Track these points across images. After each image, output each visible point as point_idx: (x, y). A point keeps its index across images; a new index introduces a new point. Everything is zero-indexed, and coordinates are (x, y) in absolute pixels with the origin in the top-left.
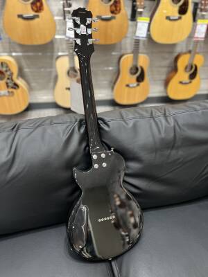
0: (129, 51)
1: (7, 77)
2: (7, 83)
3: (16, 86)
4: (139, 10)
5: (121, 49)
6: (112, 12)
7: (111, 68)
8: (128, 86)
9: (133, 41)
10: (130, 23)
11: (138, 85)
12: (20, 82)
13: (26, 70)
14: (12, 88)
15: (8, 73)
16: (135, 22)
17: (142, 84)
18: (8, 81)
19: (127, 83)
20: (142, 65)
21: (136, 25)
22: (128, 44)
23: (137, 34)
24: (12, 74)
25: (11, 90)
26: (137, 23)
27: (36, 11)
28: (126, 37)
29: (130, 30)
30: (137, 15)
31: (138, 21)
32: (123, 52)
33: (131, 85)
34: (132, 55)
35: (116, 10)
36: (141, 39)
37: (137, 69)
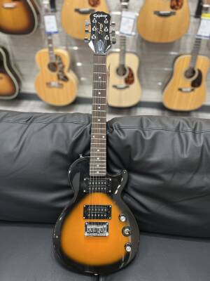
0: (189, 51)
1: (59, 69)
3: (66, 79)
4: (205, 6)
5: (179, 49)
6: (173, 7)
7: (166, 69)
8: (180, 90)
9: (194, 41)
10: (193, 20)
11: (193, 90)
15: (61, 66)
16: (198, 20)
17: (197, 90)
18: (60, 73)
19: (180, 86)
20: (200, 68)
21: (200, 22)
22: (188, 44)
23: (199, 33)
26: (201, 20)
28: (187, 36)
29: (192, 27)
30: (203, 11)
31: (202, 17)
32: (181, 52)
33: (184, 90)
34: (190, 56)
35: (178, 5)
36: (203, 38)
37: (194, 72)
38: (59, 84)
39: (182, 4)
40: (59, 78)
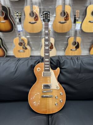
0: (73, 35)
1: (23, 45)
2: (23, 47)
3: (26, 48)
4: (77, 19)
5: (69, 35)
6: (65, 20)
7: (65, 43)
9: (74, 32)
10: (73, 24)
11: (76, 50)
12: (28, 47)
13: (31, 43)
14: (25, 49)
15: (24, 43)
16: (75, 24)
17: (78, 49)
18: (24, 46)
19: (71, 49)
20: (78, 41)
21: (76, 25)
22: (72, 33)
23: (76, 29)
24: (25, 44)
25: (24, 50)
26: (76, 24)
27: (36, 21)
28: (72, 30)
29: (73, 27)
30: (76, 21)
31: (76, 23)
32: (70, 36)
33: (73, 50)
34: (73, 37)
35: (67, 19)
36: (77, 30)
37: (76, 43)
38: (23, 51)
39: (68, 19)
40: (23, 48)
